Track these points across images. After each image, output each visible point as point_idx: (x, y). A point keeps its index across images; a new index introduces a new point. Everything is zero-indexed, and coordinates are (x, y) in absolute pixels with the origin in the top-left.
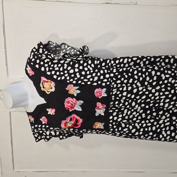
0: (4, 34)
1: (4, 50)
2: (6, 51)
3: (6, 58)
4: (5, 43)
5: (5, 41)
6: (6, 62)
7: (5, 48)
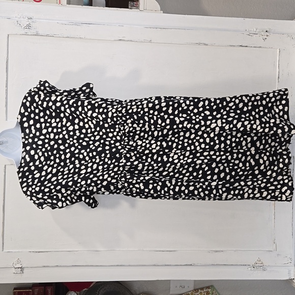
0: (7, 71)
1: (5, 88)
2: (7, 90)
3: (6, 98)
4: (7, 81)
5: (7, 78)
6: (7, 103)
7: (7, 86)
